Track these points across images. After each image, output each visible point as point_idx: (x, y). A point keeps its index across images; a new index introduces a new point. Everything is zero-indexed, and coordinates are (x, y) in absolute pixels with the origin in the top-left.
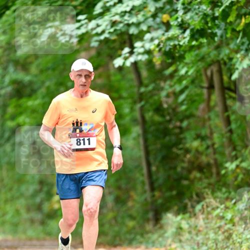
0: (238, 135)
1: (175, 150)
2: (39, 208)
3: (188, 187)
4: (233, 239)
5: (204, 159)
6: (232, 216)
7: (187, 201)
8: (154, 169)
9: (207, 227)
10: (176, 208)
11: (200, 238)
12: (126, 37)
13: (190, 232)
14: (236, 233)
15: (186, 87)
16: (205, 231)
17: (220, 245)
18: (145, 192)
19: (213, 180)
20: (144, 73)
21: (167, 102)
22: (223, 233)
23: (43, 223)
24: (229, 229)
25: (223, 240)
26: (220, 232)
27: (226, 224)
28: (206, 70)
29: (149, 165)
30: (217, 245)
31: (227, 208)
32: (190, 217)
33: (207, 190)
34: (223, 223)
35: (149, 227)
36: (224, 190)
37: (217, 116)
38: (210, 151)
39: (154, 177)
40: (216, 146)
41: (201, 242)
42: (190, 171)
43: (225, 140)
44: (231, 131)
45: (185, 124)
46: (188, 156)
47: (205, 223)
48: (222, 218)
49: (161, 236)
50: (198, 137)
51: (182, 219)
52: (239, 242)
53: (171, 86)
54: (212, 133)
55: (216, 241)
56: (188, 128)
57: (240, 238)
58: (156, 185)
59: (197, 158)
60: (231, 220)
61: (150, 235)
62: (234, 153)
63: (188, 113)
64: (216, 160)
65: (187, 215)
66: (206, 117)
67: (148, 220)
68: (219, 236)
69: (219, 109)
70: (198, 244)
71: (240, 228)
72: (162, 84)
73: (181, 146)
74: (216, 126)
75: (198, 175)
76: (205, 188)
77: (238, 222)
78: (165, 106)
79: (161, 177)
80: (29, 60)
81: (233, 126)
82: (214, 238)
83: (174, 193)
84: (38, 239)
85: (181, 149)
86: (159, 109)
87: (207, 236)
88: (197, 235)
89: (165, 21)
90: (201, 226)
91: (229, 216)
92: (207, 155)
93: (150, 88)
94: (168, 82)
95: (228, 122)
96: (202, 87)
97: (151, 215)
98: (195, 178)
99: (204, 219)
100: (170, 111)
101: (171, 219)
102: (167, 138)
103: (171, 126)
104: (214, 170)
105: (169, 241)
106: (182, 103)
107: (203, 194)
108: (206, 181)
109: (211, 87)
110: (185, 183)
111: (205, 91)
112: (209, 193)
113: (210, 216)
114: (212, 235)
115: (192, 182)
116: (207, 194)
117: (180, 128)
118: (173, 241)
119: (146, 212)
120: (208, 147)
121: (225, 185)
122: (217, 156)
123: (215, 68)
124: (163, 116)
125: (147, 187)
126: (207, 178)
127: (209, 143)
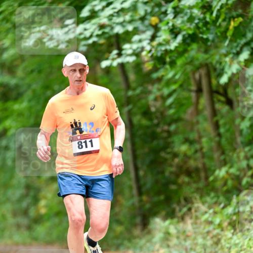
0: (227, 139)
1: (163, 154)
2: (25, 213)
3: (176, 192)
4: (221, 244)
5: (192, 163)
6: (221, 221)
7: (175, 206)
8: (141, 173)
9: (195, 233)
10: (163, 213)
11: (188, 244)
12: (113, 40)
13: (178, 238)
14: (224, 238)
15: (174, 91)
16: (193, 236)
17: (208, 250)
18: (132, 196)
19: (201, 184)
20: (132, 77)
21: (155, 106)
22: (212, 238)
23: (29, 228)
24: (218, 234)
25: (212, 245)
26: (208, 238)
27: (214, 229)
28: (194, 73)
29: (136, 169)
30: (205, 250)
31: (215, 213)
32: (178, 222)
33: (195, 195)
34: (211, 228)
35: (137, 232)
36: (212, 194)
37: (206, 120)
38: (198, 155)
39: (142, 182)
40: (205, 150)
41: (189, 247)
42: (178, 175)
43: (213, 144)
44: (219, 135)
45: (173, 128)
46: (177, 160)
47: (194, 228)
48: (211, 223)
49: (149, 241)
50: (187, 141)
51: (170, 224)
52: (227, 248)
53: (159, 90)
54: (200, 137)
55: (204, 247)
56: (176, 132)
57: (228, 243)
58: (144, 189)
59: (185, 162)
60: (220, 225)
61: (137, 240)
62: (222, 157)
63: (176, 117)
64: (204, 164)
65: (175, 220)
66: (195, 120)
67: (135, 225)
68: (207, 241)
69: (207, 113)
70: (186, 250)
71: (229, 234)
72: (150, 87)
73: (169, 150)
74: (205, 130)
75: (186, 179)
76: (193, 192)
77: (227, 227)
78: (153, 109)
79: (149, 181)
80: (15, 63)
81: (222, 130)
82: (203, 243)
83: (162, 197)
84: (24, 244)
85: (169, 153)
86: (146, 113)
87: (195, 242)
88: (185, 240)
89: (154, 23)
90: (189, 231)
91: (217, 220)
92: (195, 160)
93: (138, 91)
94: (156, 86)
95: (217, 126)
96: (190, 91)
97: (138, 220)
98: (183, 182)
99: (192, 224)
100: (158, 114)
101: (159, 224)
102: (155, 143)
103: (159, 130)
104: (203, 175)
105: (157, 246)
106: (170, 107)
107: (191, 198)
108: (195, 185)
109: (199, 91)
110: (173, 187)
111: (193, 95)
112: (198, 197)
113: (198, 221)
114: (200, 240)
115: (180, 186)
116: (196, 199)
117: (168, 132)
118: (161, 246)
119: (134, 217)
120: (196, 151)
121: (214, 189)
122: (206, 161)
123: (203, 72)
124: (151, 119)
125: (135, 191)
126: (195, 182)
127: (197, 146)
